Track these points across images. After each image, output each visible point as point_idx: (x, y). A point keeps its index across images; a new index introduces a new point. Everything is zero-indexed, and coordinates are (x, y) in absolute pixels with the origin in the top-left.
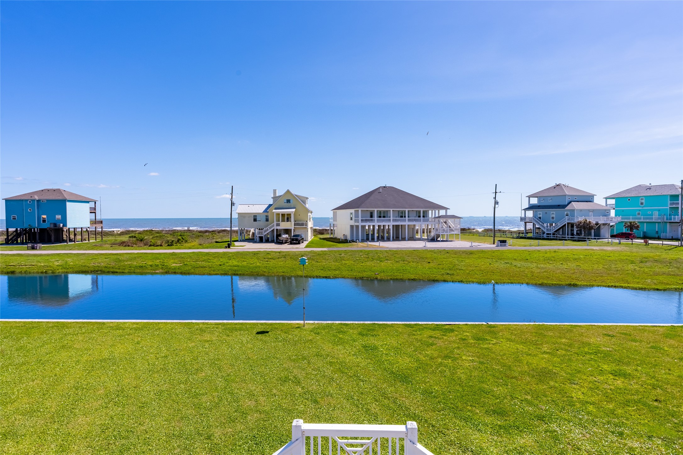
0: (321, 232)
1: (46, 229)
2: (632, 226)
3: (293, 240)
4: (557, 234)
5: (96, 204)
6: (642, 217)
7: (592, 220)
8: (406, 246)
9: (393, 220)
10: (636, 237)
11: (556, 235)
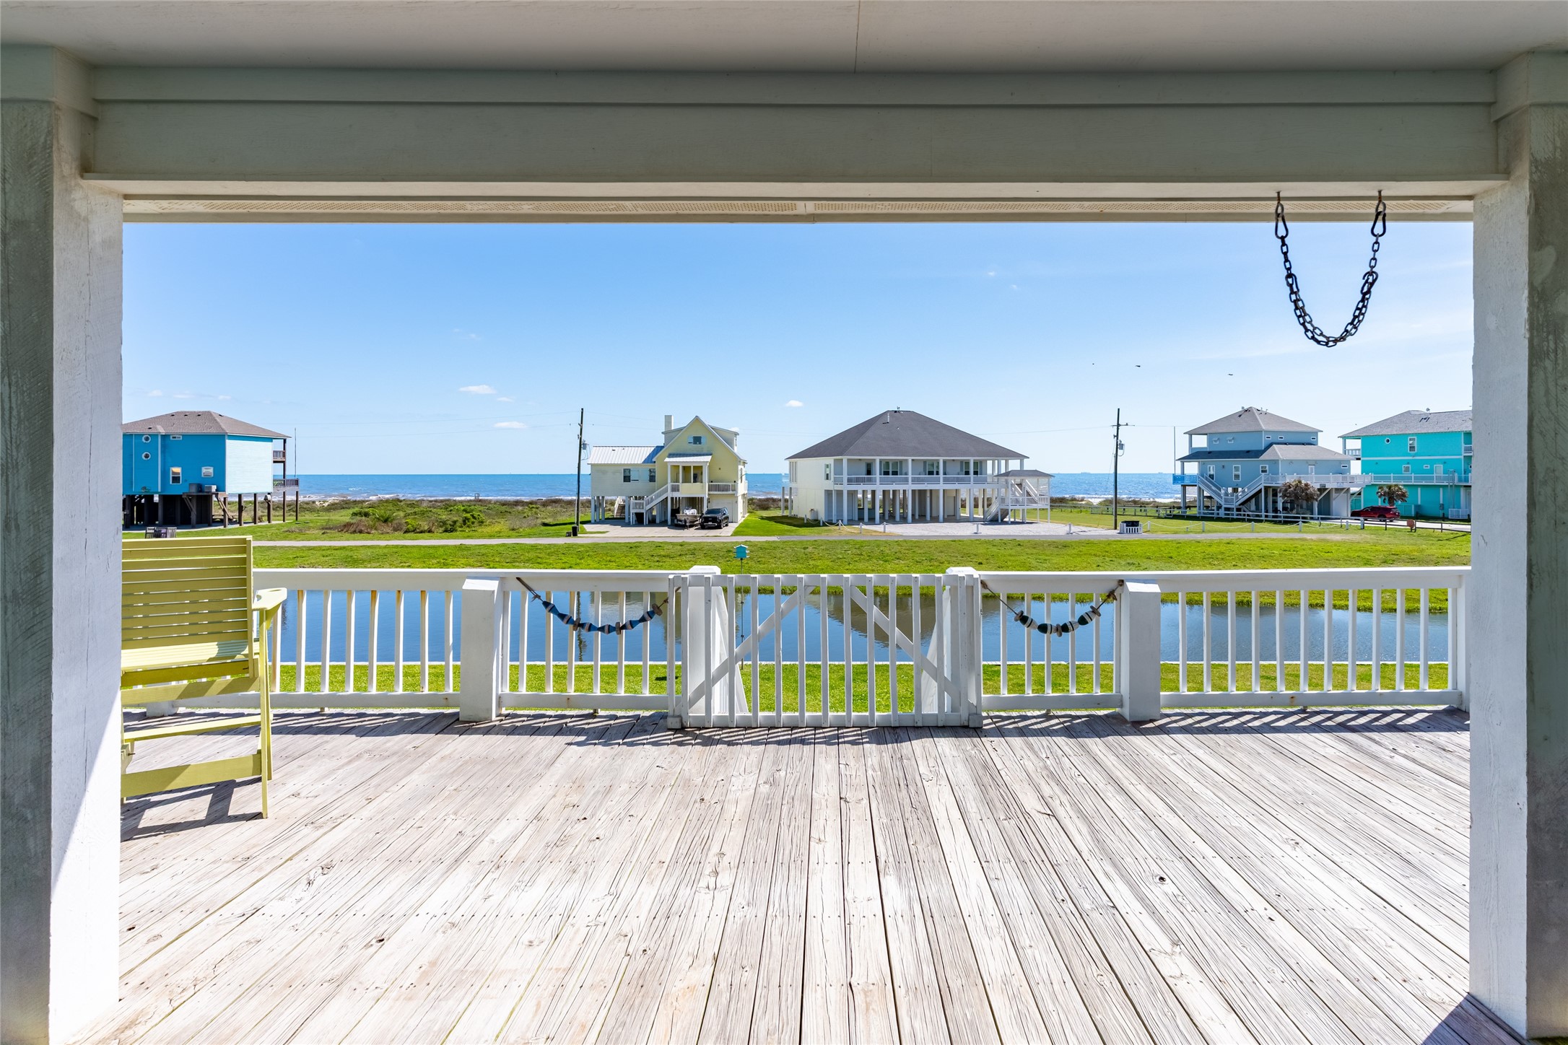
0: (764, 505)
1: (181, 496)
2: (1391, 494)
3: (707, 520)
4: (1246, 510)
5: (287, 445)
6: (1413, 475)
7: (1314, 482)
8: (937, 532)
9: (914, 480)
10: (1398, 516)
11: (1244, 511)
